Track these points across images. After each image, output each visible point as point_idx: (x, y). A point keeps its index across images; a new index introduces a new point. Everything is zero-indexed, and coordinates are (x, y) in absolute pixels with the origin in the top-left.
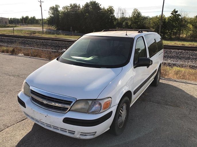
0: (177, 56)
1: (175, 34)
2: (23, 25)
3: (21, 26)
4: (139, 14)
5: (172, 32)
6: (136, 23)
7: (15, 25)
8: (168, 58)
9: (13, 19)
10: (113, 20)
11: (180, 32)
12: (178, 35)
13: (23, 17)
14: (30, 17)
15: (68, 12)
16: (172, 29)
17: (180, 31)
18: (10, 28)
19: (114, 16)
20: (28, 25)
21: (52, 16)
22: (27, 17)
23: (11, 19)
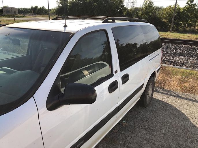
0: (188, 53)
1: (190, 25)
2: (32, 15)
3: (30, 16)
4: (151, 3)
5: (186, 23)
6: (147, 13)
7: (23, 15)
8: (176, 55)
9: (24, 9)
10: (123, 10)
11: (195, 24)
12: (193, 28)
13: (32, 7)
14: (39, 7)
15: (76, 2)
16: (187, 21)
17: (196, 22)
18: (19, 18)
19: (124, 6)
20: (37, 15)
21: (61, 5)
22: (36, 7)
23: (21, 9)
